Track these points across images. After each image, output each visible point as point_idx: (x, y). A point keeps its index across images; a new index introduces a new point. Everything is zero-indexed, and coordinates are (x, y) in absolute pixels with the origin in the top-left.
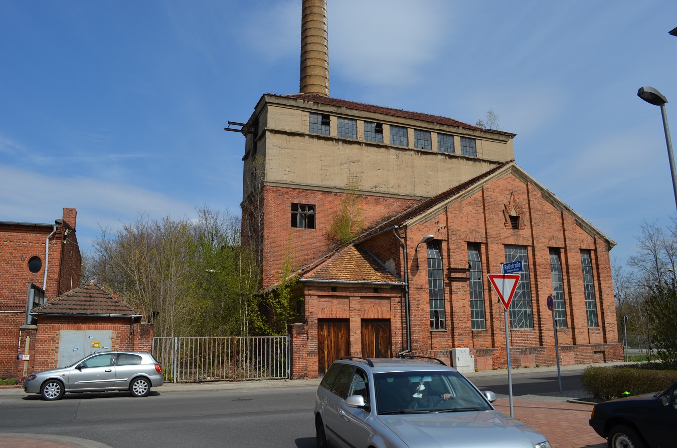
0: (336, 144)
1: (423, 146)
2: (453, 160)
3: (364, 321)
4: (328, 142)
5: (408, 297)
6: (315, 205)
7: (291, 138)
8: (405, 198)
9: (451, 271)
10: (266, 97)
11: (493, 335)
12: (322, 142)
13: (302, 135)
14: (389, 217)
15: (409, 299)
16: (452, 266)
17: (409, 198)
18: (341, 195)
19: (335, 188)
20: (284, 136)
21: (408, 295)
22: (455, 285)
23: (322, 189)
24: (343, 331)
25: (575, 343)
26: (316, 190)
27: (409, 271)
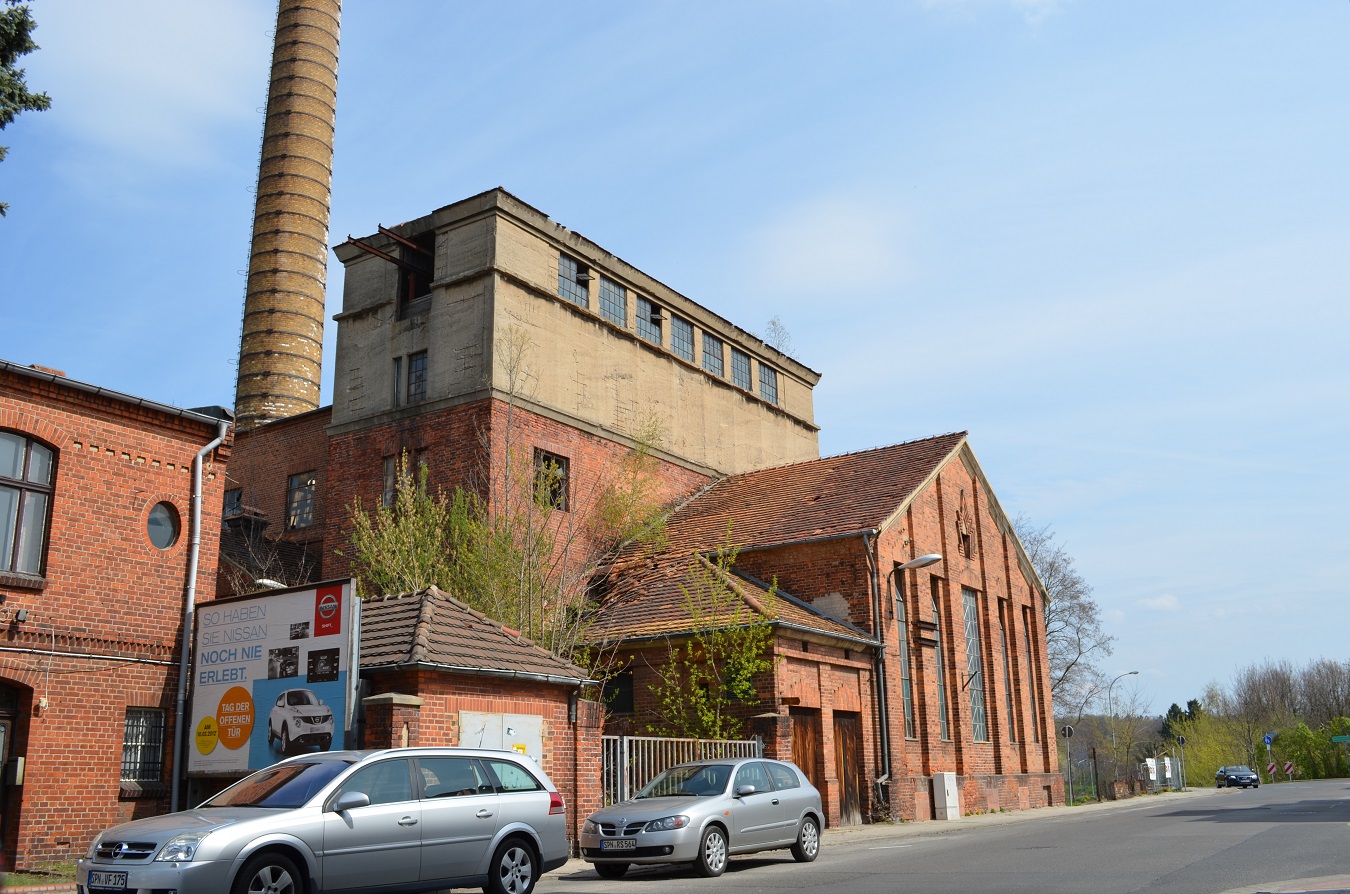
0: (600, 332)
1: (712, 368)
2: (752, 406)
3: (837, 714)
4: (587, 324)
5: (884, 672)
6: (567, 459)
7: (531, 299)
8: (694, 468)
9: (922, 625)
10: (500, 195)
11: (959, 750)
12: (577, 321)
13: (550, 298)
14: (672, 505)
15: (884, 675)
16: (922, 617)
17: (698, 470)
18: (606, 444)
19: (601, 426)
20: (522, 293)
21: (884, 668)
22: (926, 652)
23: (581, 426)
24: (810, 735)
25: (1024, 771)
26: (571, 426)
27: (883, 620)
